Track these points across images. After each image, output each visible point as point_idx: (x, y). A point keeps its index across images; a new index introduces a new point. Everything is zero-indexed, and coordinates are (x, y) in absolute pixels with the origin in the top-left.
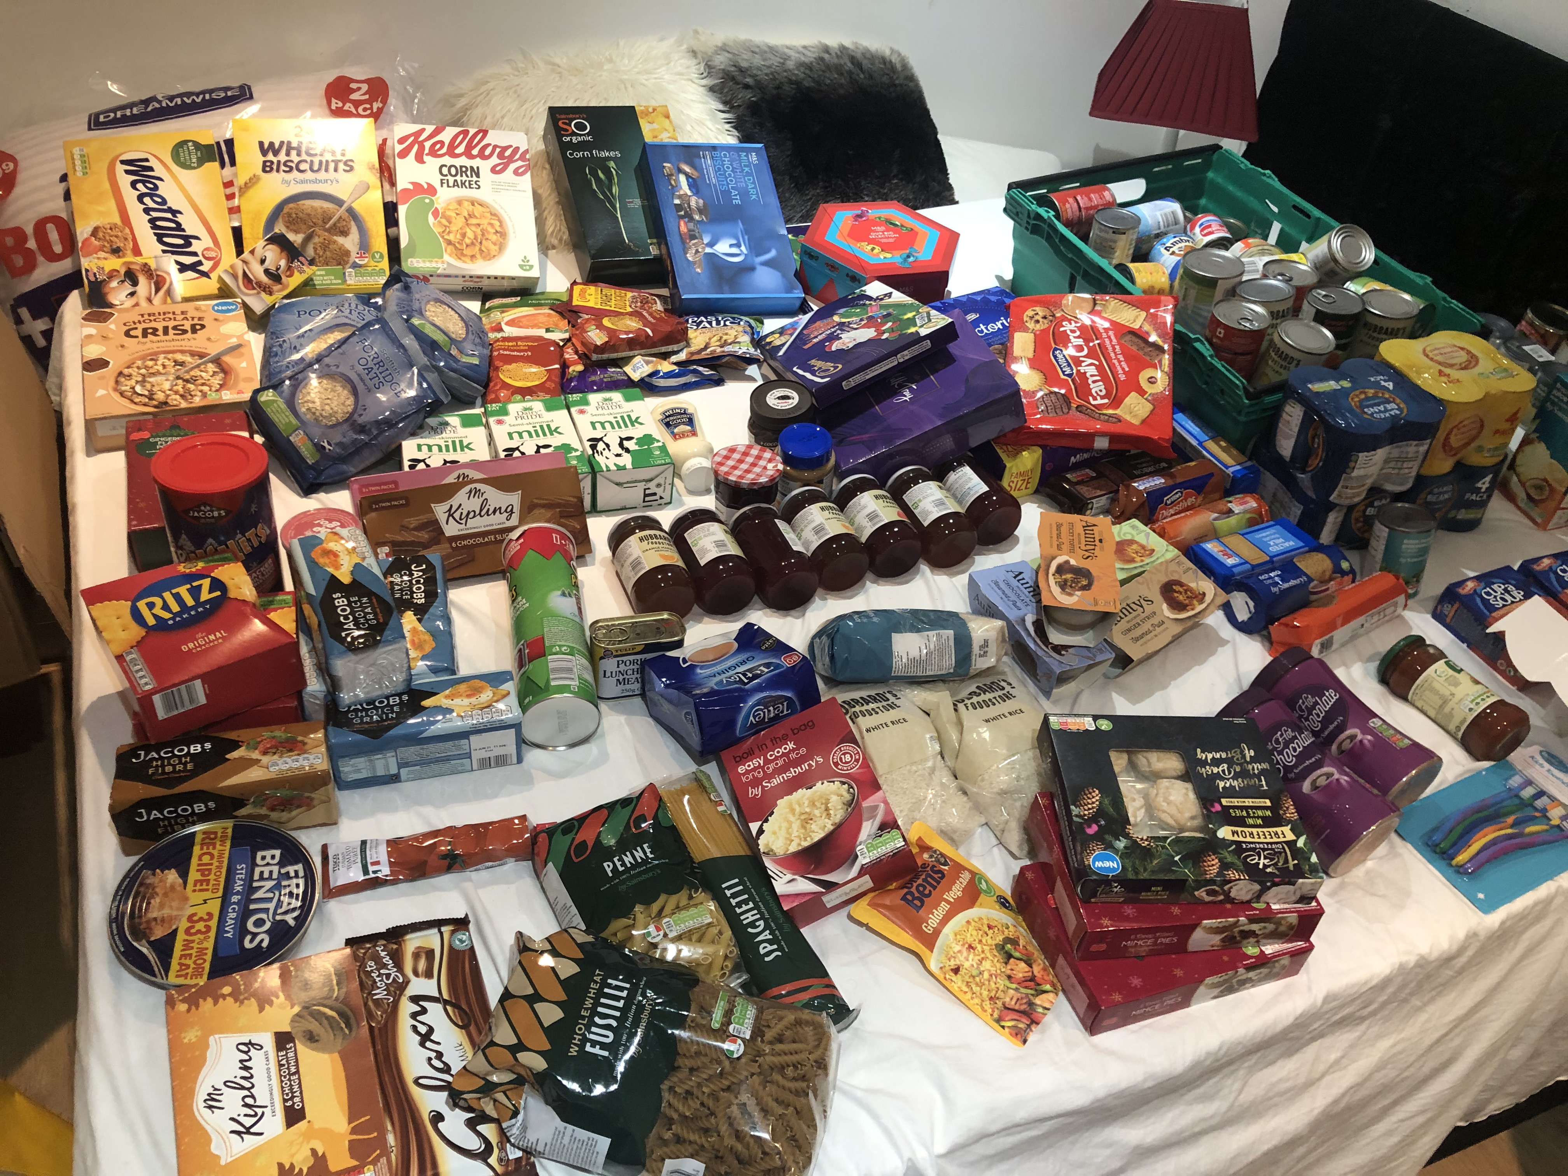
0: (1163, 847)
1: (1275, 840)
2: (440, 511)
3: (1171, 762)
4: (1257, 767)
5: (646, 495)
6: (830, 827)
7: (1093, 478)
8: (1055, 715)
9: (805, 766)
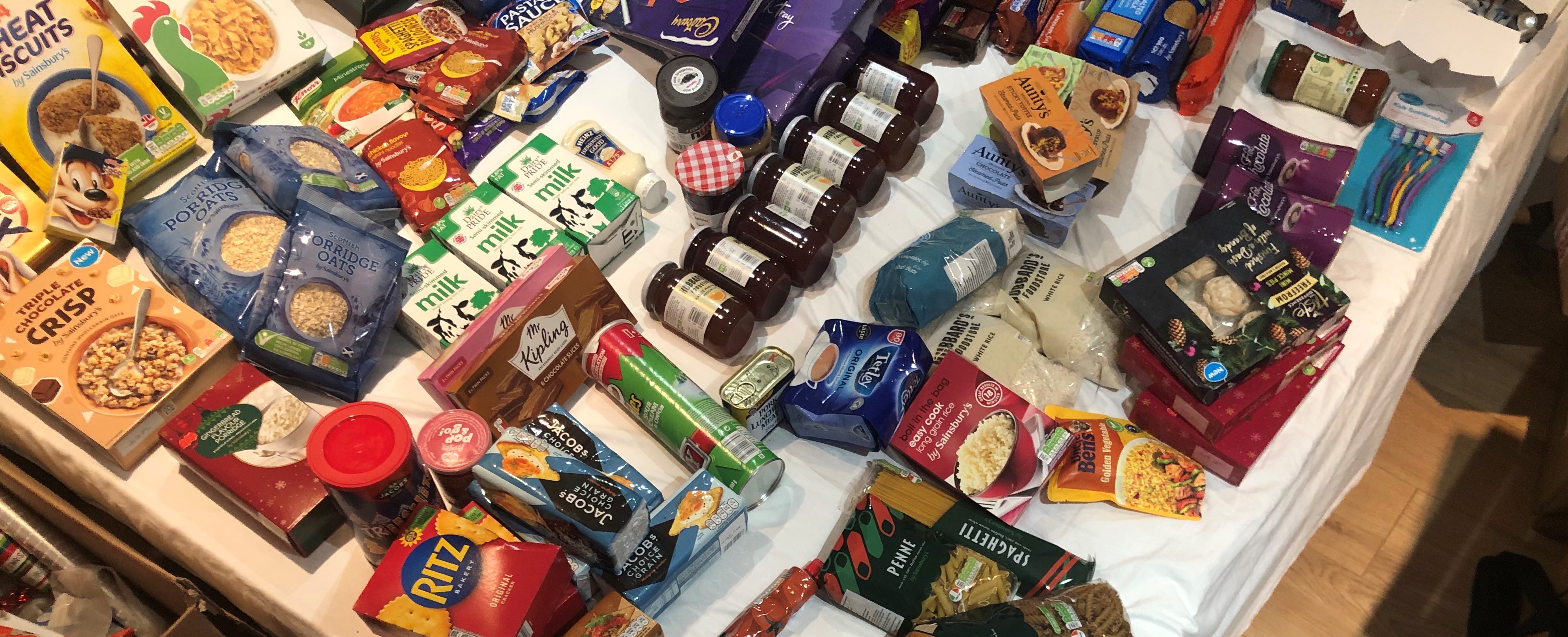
0: (1243, 338)
1: (1306, 289)
2: (517, 362)
3: (1204, 267)
4: (1263, 237)
5: (625, 237)
6: (1008, 452)
7: (965, 15)
8: (1111, 274)
9: (961, 416)
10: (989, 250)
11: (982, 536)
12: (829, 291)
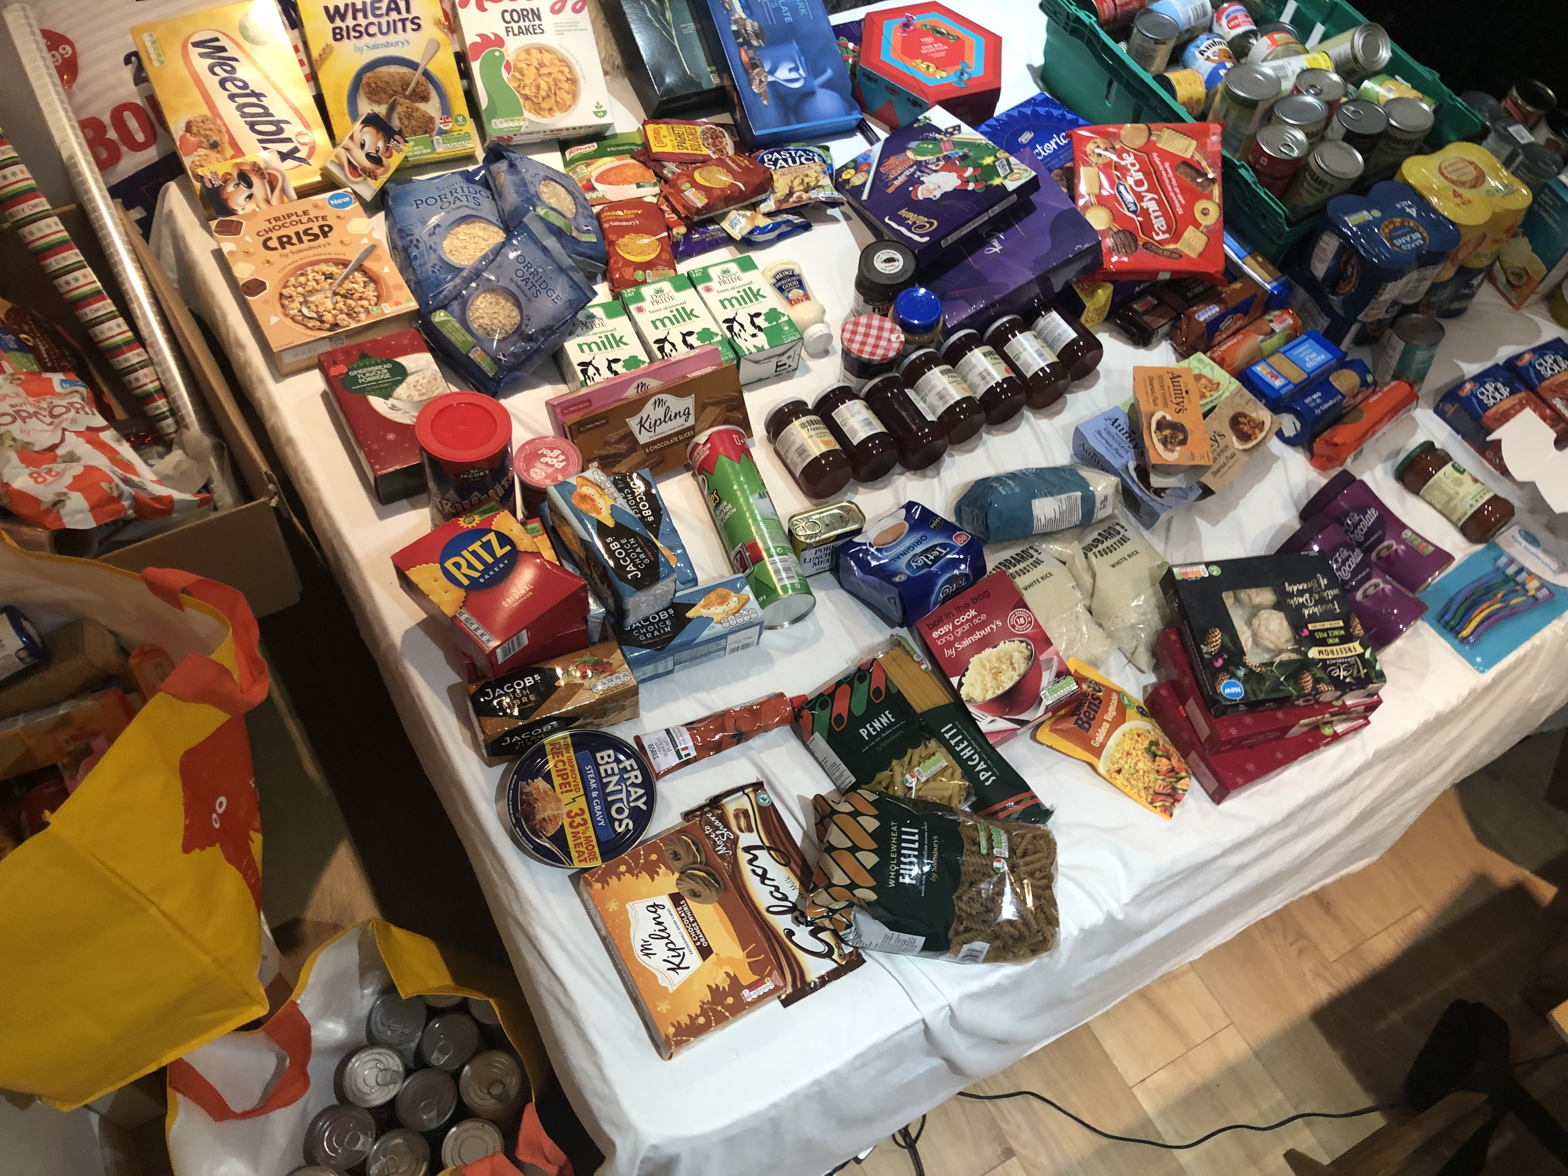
0: (1272, 671)
1: (1349, 654)
2: (633, 423)
3: (1264, 596)
4: (1331, 593)
5: (778, 366)
6: (1016, 678)
7: (1155, 307)
8: (1177, 566)
9: (988, 630)
10: (1079, 502)
11: (961, 741)
12: (928, 480)
